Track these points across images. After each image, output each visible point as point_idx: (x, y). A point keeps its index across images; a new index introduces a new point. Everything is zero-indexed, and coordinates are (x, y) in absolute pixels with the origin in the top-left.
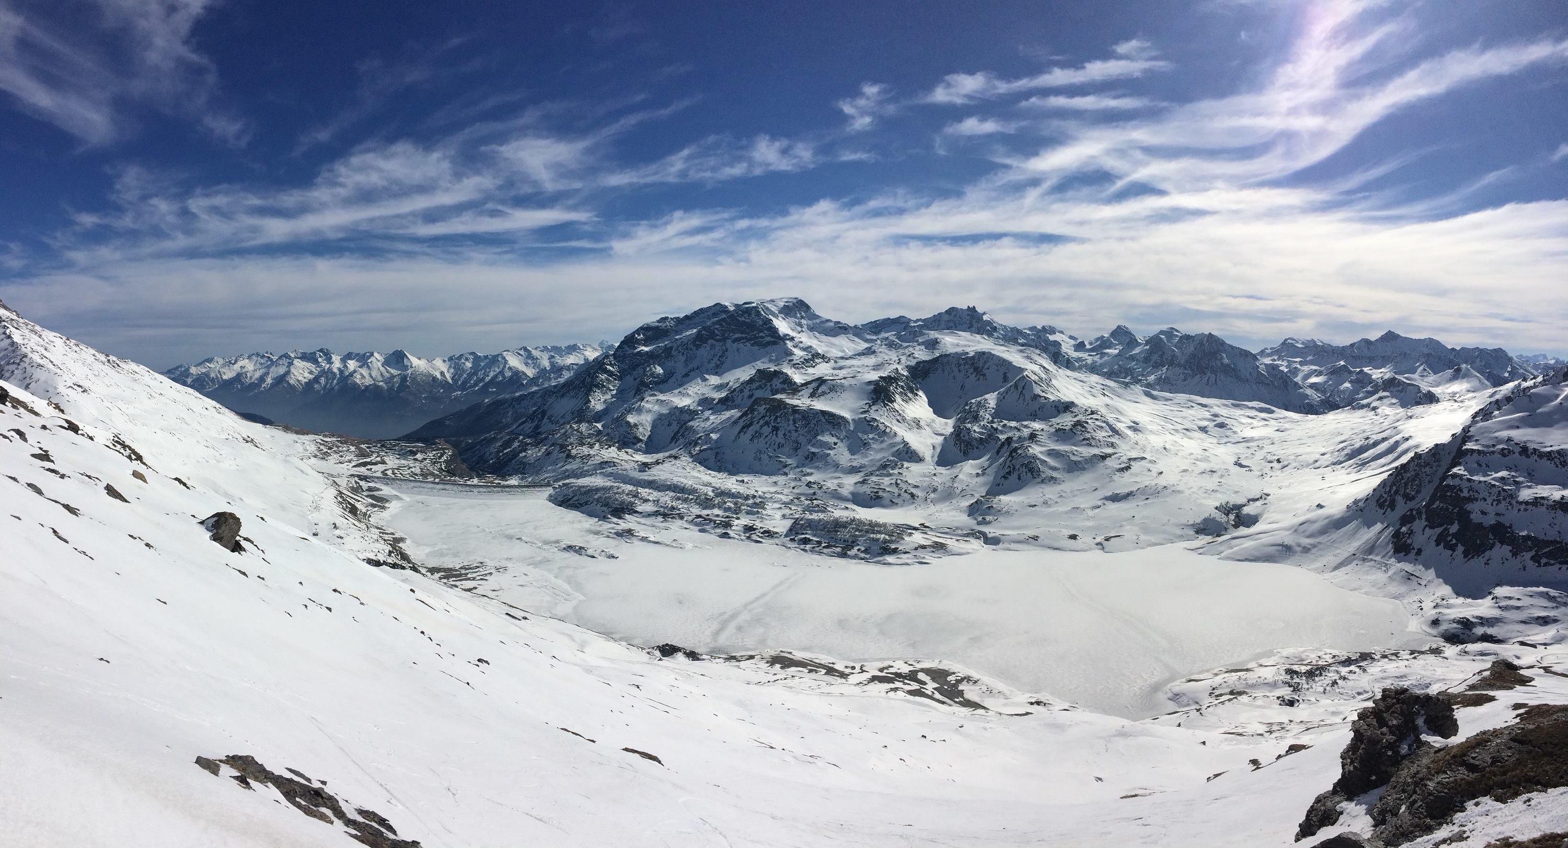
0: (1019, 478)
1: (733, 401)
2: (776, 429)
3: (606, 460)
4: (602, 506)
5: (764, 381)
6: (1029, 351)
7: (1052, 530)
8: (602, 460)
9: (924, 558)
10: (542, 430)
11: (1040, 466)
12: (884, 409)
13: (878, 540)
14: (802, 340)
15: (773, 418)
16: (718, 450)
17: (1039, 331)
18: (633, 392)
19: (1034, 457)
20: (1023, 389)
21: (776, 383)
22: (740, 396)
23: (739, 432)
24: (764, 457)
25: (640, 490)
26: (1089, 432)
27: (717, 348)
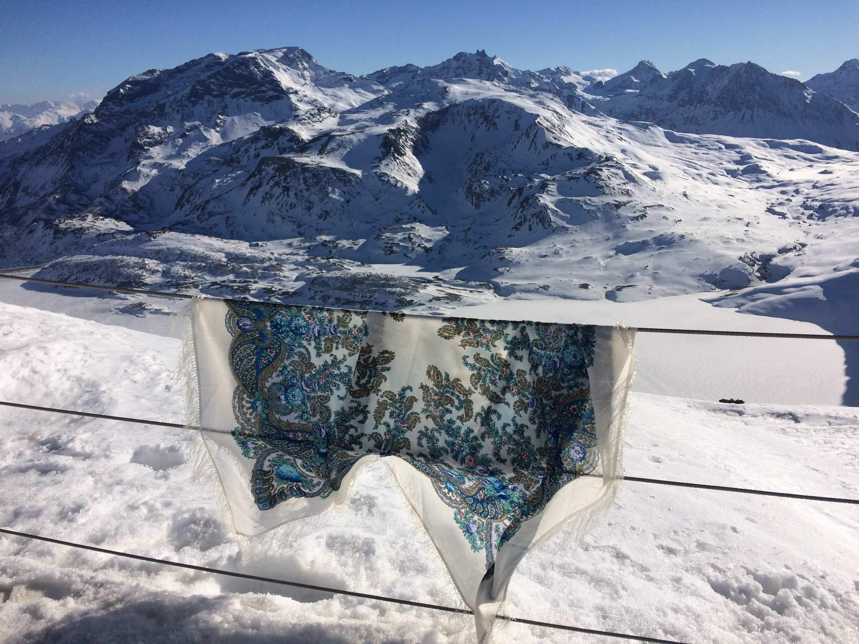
0: (530, 229)
1: (239, 162)
2: (286, 189)
3: (103, 232)
4: (105, 283)
5: (270, 140)
6: (543, 96)
7: (563, 279)
8: (98, 232)
9: (438, 309)
10: (18, 204)
11: (551, 216)
12: (394, 163)
13: (393, 293)
14: (307, 93)
15: (282, 177)
16: (228, 215)
17: (554, 73)
18: (126, 156)
19: (545, 207)
20: (535, 136)
21: (283, 140)
22: (246, 156)
23: (249, 195)
24: (277, 218)
25: (147, 261)
26: (603, 180)
27: (215, 105)
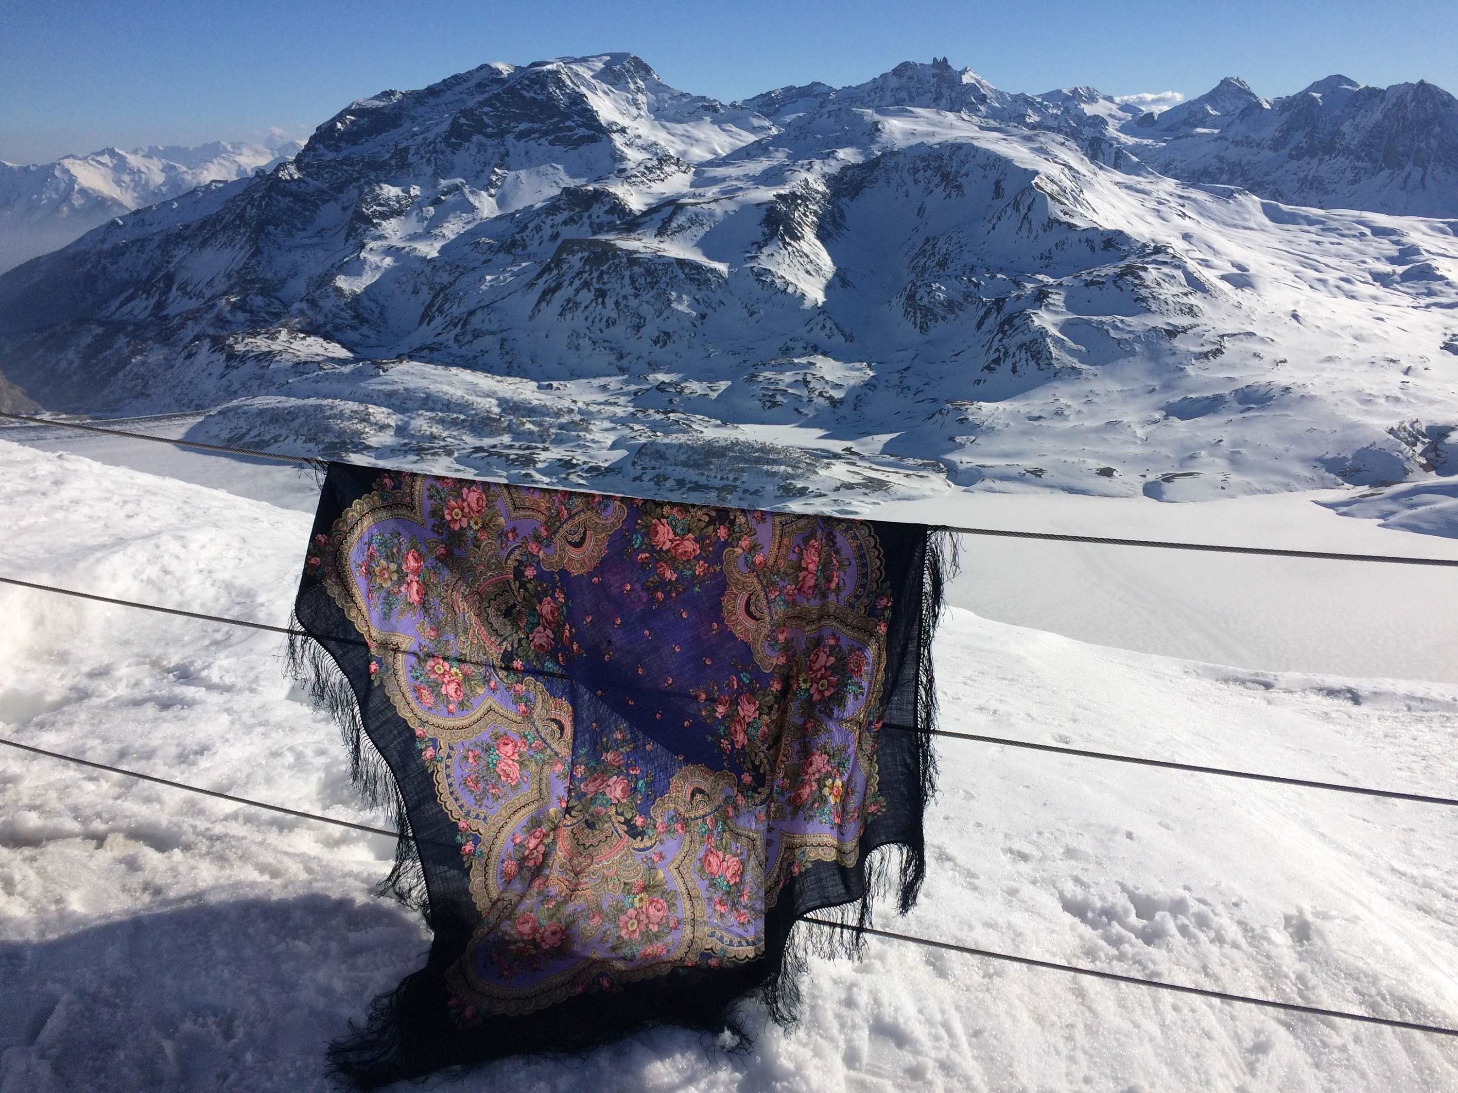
0: (1014, 371)
1: (525, 247)
2: (601, 294)
3: (303, 359)
4: (305, 442)
5: (577, 210)
6: (1047, 139)
7: (1070, 459)
8: (296, 360)
9: (850, 503)
10: (171, 310)
11: (1052, 348)
12: (784, 252)
13: (774, 474)
14: (640, 132)
15: (595, 274)
16: (504, 335)
17: (1067, 98)
18: (343, 233)
19: (1043, 333)
20: (1029, 209)
21: (598, 211)
22: (537, 237)
23: (539, 303)
24: (585, 343)
25: (372, 409)
26: (1147, 287)
27: (490, 151)
